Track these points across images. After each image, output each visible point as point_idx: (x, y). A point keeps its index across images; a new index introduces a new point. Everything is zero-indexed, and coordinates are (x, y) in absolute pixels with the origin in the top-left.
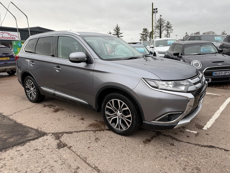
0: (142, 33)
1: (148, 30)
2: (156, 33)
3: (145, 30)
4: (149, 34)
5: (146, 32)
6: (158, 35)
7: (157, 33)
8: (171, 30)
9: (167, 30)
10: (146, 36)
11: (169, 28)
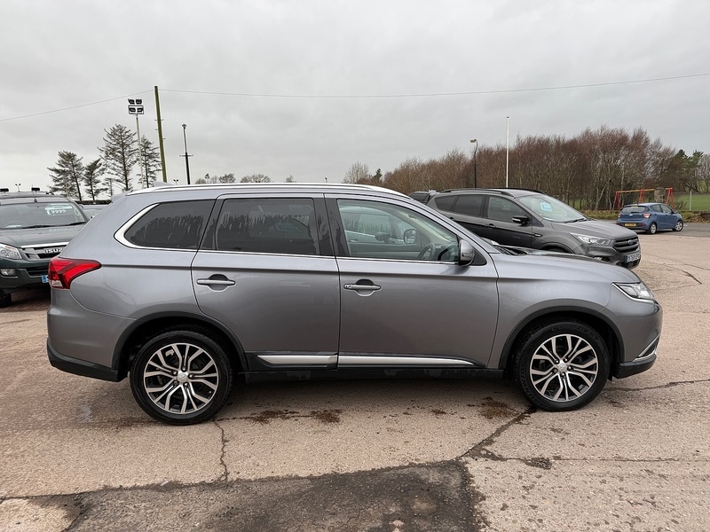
0: (59, 168)
1: (77, 158)
2: (109, 170)
3: (68, 158)
4: (84, 172)
5: (74, 166)
6: (117, 178)
7: (114, 169)
8: (155, 163)
9: (146, 164)
10: (72, 177)
11: (150, 156)
